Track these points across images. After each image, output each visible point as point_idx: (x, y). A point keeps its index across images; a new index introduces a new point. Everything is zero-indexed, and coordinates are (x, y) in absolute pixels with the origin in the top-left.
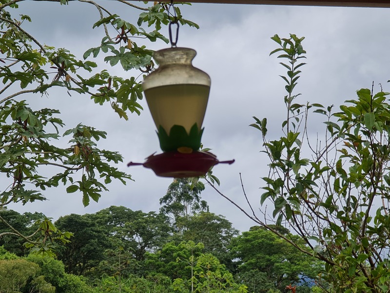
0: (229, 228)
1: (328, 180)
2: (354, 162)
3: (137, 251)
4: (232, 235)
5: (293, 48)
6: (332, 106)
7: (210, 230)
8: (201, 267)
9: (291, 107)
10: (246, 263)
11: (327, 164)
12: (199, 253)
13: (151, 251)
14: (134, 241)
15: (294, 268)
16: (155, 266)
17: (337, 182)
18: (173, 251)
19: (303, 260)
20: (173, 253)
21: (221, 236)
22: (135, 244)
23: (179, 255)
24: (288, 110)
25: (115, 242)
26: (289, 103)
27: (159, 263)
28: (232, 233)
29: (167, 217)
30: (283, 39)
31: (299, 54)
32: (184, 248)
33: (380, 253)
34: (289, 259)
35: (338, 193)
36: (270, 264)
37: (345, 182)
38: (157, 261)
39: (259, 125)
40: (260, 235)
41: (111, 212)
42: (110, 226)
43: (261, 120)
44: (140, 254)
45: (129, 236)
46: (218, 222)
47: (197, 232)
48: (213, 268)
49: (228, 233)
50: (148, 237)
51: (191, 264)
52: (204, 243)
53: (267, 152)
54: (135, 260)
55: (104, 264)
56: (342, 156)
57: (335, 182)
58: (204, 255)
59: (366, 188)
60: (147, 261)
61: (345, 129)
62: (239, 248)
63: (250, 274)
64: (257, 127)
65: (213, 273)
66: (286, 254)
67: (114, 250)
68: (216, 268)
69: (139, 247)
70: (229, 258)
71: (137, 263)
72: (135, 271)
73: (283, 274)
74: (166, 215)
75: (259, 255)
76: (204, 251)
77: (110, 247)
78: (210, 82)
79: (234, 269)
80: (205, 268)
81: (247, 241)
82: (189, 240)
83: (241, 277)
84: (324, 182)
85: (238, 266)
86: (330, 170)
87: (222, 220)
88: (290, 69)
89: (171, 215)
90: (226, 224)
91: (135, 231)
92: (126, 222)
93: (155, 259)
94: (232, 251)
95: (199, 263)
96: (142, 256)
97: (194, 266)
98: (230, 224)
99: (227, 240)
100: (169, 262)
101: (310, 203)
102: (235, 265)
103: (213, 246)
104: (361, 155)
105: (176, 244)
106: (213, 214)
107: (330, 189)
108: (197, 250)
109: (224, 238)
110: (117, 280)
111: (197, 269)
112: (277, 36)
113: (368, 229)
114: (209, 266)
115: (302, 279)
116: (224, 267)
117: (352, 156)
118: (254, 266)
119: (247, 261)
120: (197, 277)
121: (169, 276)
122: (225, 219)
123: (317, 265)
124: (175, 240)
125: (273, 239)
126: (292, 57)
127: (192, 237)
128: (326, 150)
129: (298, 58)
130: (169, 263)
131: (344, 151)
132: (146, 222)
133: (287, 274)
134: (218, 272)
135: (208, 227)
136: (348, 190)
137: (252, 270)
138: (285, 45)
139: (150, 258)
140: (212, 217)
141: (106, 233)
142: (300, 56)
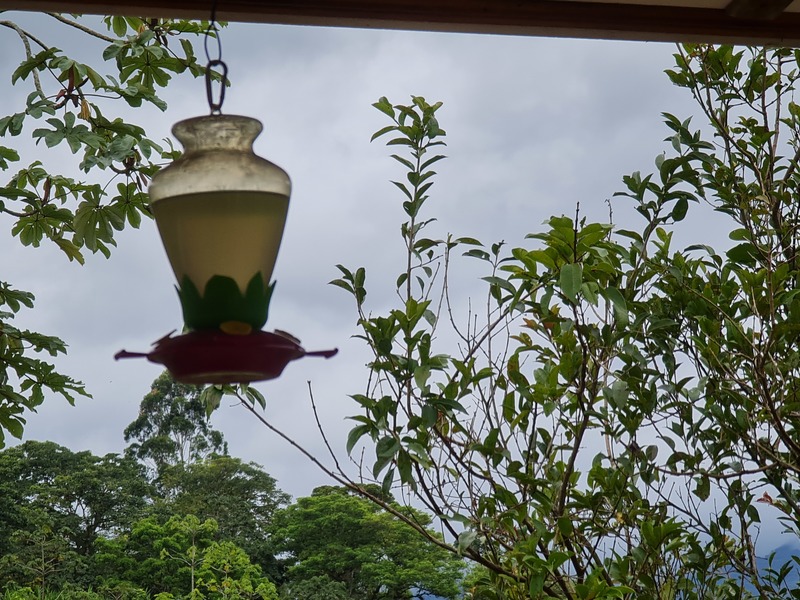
0: (270, 489)
1: (492, 396)
2: (544, 361)
3: (79, 535)
4: (276, 504)
5: (419, 125)
6: (501, 244)
7: (231, 494)
8: (211, 569)
9: (416, 246)
10: (305, 562)
11: (490, 362)
12: (208, 540)
13: (109, 535)
14: (73, 514)
15: (402, 573)
16: (117, 566)
17: (509, 400)
18: (153, 536)
19: (421, 558)
20: (153, 539)
21: (254, 507)
22: (74, 520)
23: (166, 545)
24: (410, 253)
25: (34, 515)
26: (412, 237)
27: (125, 559)
28: (276, 500)
29: (141, 466)
30: (398, 107)
31: (430, 138)
32: (176, 530)
33: (595, 547)
34: (391, 555)
35: (510, 422)
36: (354, 564)
37: (525, 400)
38: (122, 556)
39: (349, 282)
40: (334, 506)
41: (26, 454)
42: (25, 483)
43: (353, 271)
44: (86, 542)
45: (63, 504)
46: (248, 478)
47: (205, 498)
48: (235, 572)
49: (269, 500)
50: (102, 508)
51: (191, 562)
52: (219, 521)
53: (367, 339)
54: (75, 553)
55: (9, 562)
56: (521, 349)
57: (505, 401)
58: (217, 545)
59: (568, 412)
60: (99, 555)
61: (525, 293)
62: (291, 532)
63: (312, 585)
64: (346, 286)
65: (236, 581)
66: (387, 545)
67: (31, 532)
68: (243, 573)
69: (83, 526)
70: (267, 552)
71: (79, 560)
72: (75, 576)
73: (380, 587)
74: (140, 461)
75: (332, 546)
76: (217, 537)
77: (24, 525)
78: (289, 188)
79: (279, 574)
80: (219, 573)
81: (308, 516)
82: (188, 512)
83: (292, 591)
84: (483, 399)
85: (287, 569)
86: (496, 377)
87: (255, 472)
88: (412, 167)
89: (150, 463)
90: (264, 482)
91: (77, 494)
92: (57, 473)
93: (116, 553)
94: (275, 537)
95: (207, 560)
96: (90, 546)
97: (198, 567)
98: (273, 481)
99: (266, 515)
100: (144, 559)
101: (455, 442)
102: (282, 566)
103: (236, 526)
104: (558, 346)
105: (161, 522)
106: (238, 460)
107: (496, 413)
108: (204, 534)
109: (259, 511)
110: (36, 594)
111: (202, 574)
112: (384, 100)
113: (572, 500)
114: (227, 567)
115: (418, 596)
116: (258, 571)
117: (541, 348)
118: (321, 568)
119: (306, 559)
120: (204, 590)
121: (144, 587)
122: (263, 470)
123: (448, 569)
124: (157, 513)
125: (360, 515)
126: (417, 143)
127: (193, 508)
128: (489, 333)
129: (429, 144)
130: (146, 562)
131: (524, 338)
132: (100, 474)
133: (388, 585)
134: (245, 580)
135: (226, 487)
136: (531, 417)
137: (315, 577)
138: (402, 118)
139: (106, 549)
140: (235, 466)
141: (16, 497)
142: (432, 141)
